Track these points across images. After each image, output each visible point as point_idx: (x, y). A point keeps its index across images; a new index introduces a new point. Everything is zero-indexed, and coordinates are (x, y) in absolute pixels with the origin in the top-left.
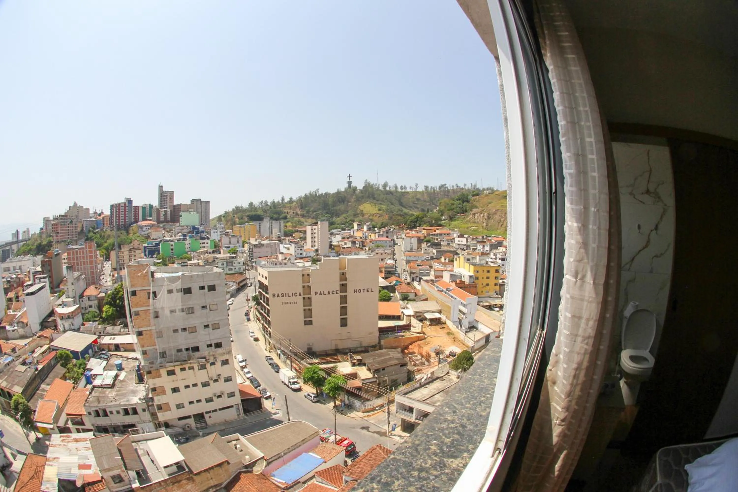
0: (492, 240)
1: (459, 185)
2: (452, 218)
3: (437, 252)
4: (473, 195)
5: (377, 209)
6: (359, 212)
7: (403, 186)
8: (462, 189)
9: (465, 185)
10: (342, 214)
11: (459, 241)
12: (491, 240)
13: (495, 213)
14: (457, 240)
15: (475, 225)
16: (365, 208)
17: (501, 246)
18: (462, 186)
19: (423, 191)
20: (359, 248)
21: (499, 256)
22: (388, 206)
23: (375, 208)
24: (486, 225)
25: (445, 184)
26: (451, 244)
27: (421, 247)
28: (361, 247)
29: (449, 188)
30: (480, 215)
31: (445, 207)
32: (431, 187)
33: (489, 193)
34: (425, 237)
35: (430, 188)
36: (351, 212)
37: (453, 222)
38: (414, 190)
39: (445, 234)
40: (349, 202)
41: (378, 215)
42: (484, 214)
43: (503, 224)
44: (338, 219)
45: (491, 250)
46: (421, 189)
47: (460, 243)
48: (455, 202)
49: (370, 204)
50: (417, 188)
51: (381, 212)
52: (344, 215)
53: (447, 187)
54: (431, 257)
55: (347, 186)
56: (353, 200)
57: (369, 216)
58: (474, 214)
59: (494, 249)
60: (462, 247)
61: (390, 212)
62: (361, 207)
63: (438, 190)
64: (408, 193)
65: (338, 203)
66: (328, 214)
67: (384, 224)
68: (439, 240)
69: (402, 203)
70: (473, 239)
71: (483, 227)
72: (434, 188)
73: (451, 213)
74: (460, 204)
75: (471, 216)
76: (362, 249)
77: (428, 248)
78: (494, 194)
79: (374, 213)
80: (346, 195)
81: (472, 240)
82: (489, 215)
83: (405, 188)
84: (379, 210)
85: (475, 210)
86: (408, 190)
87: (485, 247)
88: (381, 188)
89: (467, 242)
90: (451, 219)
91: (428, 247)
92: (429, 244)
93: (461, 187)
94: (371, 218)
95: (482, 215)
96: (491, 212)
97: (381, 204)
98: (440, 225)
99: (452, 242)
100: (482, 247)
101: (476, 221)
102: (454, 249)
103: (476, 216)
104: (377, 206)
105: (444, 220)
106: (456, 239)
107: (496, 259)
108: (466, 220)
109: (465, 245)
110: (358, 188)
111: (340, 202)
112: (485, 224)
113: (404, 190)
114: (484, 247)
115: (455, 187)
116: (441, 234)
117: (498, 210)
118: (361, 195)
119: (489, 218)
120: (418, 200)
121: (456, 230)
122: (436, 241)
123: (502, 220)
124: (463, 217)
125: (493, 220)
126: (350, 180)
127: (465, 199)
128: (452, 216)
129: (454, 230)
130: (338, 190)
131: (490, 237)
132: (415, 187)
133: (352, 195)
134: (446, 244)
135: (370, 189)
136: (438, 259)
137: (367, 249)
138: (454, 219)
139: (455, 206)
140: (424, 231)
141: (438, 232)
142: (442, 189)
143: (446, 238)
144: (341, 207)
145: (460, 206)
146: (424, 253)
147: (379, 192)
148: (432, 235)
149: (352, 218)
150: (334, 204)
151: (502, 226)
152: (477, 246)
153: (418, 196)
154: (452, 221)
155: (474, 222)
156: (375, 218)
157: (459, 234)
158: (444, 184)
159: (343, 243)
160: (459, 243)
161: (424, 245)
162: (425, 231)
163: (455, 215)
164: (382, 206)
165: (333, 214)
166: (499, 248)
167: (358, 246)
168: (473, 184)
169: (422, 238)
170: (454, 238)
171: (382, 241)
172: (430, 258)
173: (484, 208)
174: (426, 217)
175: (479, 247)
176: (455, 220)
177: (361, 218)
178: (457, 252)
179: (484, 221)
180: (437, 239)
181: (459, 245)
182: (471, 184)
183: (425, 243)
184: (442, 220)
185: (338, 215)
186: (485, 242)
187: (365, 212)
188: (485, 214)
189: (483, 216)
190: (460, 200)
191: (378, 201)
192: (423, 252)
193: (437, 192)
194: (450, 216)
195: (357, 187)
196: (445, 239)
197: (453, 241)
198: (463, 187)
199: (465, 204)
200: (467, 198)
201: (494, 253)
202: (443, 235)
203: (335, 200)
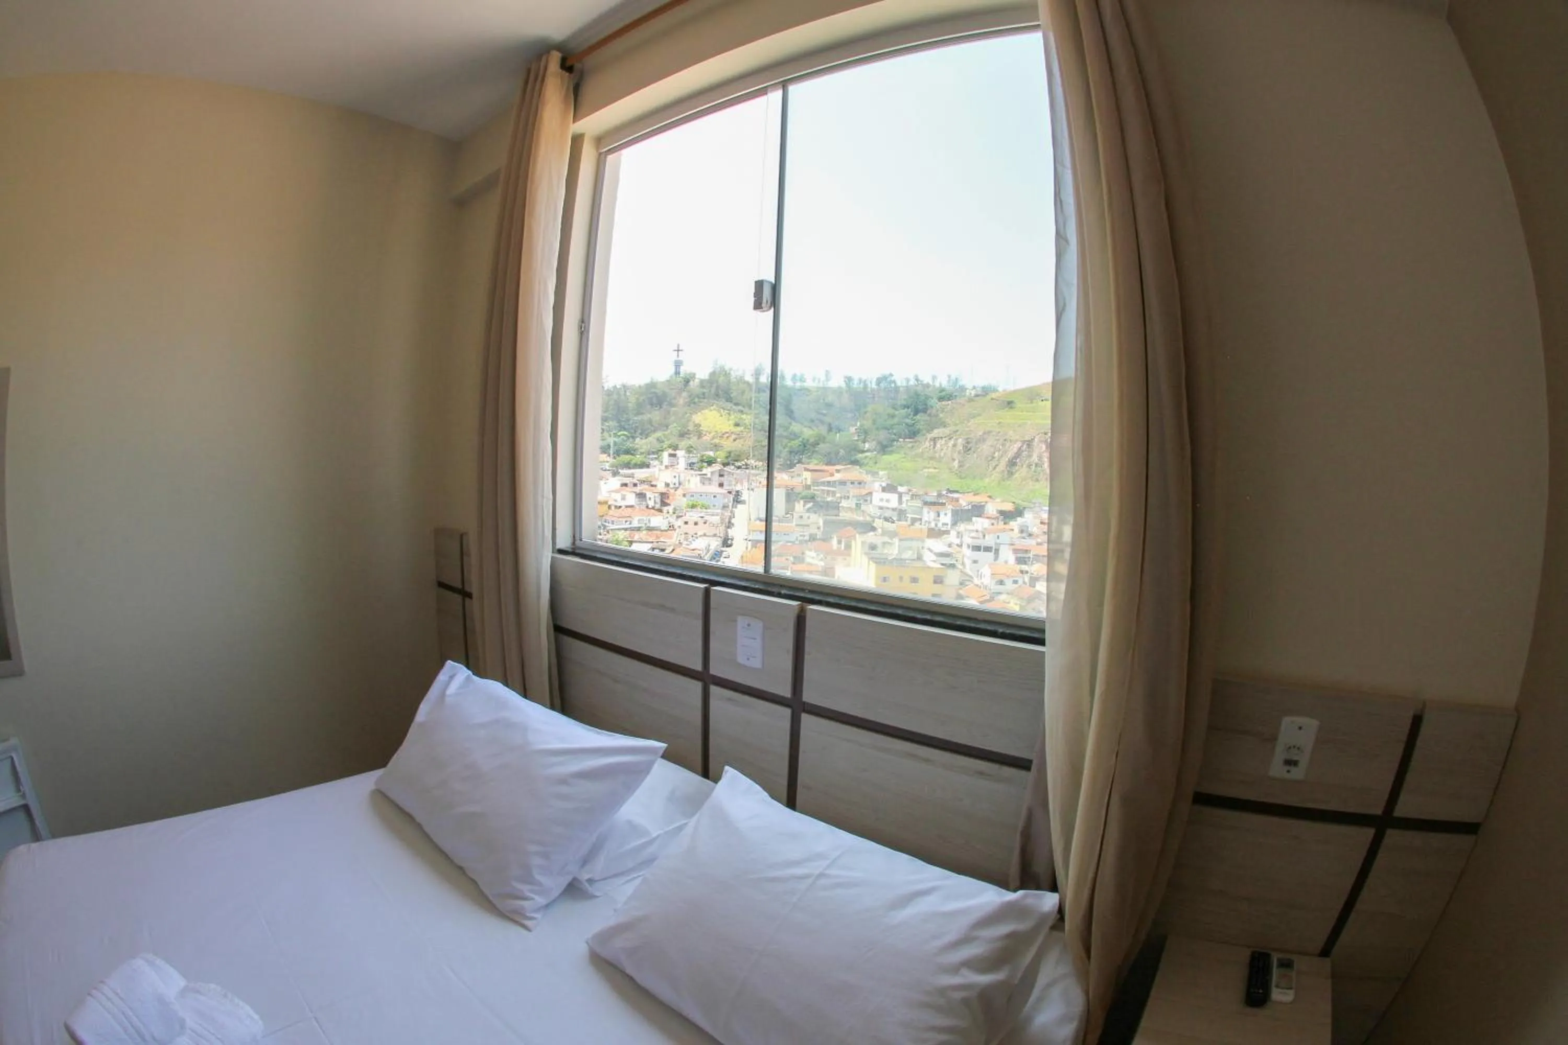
0: (961, 501)
1: (920, 378)
2: (886, 446)
3: (825, 523)
4: (941, 399)
5: (732, 422)
6: (691, 428)
7: (798, 374)
8: (928, 386)
9: (934, 378)
10: (655, 431)
11: (882, 500)
12: (957, 500)
13: (982, 440)
14: (879, 498)
15: (935, 464)
16: (706, 419)
17: (980, 516)
18: (927, 379)
19: (840, 388)
20: (653, 508)
21: (967, 540)
22: (756, 418)
23: (729, 420)
24: (960, 466)
25: (891, 375)
26: (863, 507)
27: (793, 509)
28: (658, 506)
29: (899, 384)
30: (946, 443)
31: (874, 422)
32: (860, 380)
33: (977, 396)
34: (808, 487)
35: (856, 382)
36: (674, 428)
37: (884, 457)
38: (821, 385)
39: (852, 483)
40: (671, 405)
41: (733, 437)
42: (956, 439)
43: (997, 465)
44: (644, 441)
45: (954, 524)
46: (837, 382)
47: (884, 504)
48: (897, 413)
49: (719, 411)
50: (828, 379)
51: (739, 429)
52: (659, 434)
53: (894, 382)
54: (811, 535)
55: (672, 370)
56: (681, 401)
57: (713, 438)
58: (934, 440)
59: (962, 521)
60: (888, 514)
61: (760, 430)
62: (697, 418)
63: (874, 386)
64: (807, 390)
65: (649, 407)
66: (625, 429)
67: (732, 455)
68: (838, 495)
69: (792, 412)
70: (914, 496)
71: (950, 469)
72: (865, 381)
73: (883, 435)
74: (907, 417)
75: (927, 444)
76: (660, 511)
77: (807, 514)
78: (989, 397)
79: (724, 431)
80: (667, 390)
81: (912, 498)
82: (968, 443)
83: (802, 380)
84: (737, 425)
85: (936, 433)
86: (809, 384)
87: (942, 515)
88: (749, 378)
89: (900, 501)
90: (884, 448)
91: (808, 510)
92: (810, 505)
93: (925, 382)
94: (717, 441)
95: (952, 442)
96: (972, 436)
97: (742, 412)
98: (855, 462)
99: (866, 501)
100: (932, 515)
101: (937, 455)
102: (868, 519)
103: (938, 446)
104: (732, 417)
105: (868, 451)
106: (874, 494)
107: (960, 546)
108: (913, 453)
109: (894, 510)
110: (697, 376)
111: (652, 404)
112: (956, 464)
113: (798, 384)
114: (939, 516)
115: (912, 382)
116: (843, 483)
117: (990, 432)
118: (699, 391)
119: (967, 449)
120: (829, 405)
121: (881, 473)
122: (829, 499)
123: (997, 454)
124: (910, 445)
125: (975, 455)
126: (680, 359)
127: (920, 407)
128: (885, 443)
129: (877, 473)
130: (652, 379)
131: (957, 492)
132: (823, 378)
133: (680, 391)
134: (854, 506)
135: (721, 379)
136: (824, 540)
137: (671, 511)
138: (890, 449)
139: (896, 420)
140: (807, 475)
141: (838, 476)
142: (882, 385)
143: (853, 491)
144: (656, 415)
145: (908, 421)
146: (797, 525)
147: (741, 385)
148: (823, 484)
149: (674, 440)
150: (639, 409)
151: (995, 468)
152: (921, 513)
153: (830, 398)
154: (884, 454)
155: (932, 458)
156: (724, 442)
157: (884, 484)
158: (887, 373)
159: (618, 496)
160: (881, 504)
161: (799, 507)
162: (809, 473)
163: (894, 440)
164: (744, 416)
165: (635, 432)
166: (974, 519)
167: (651, 504)
168: (953, 377)
169: (799, 489)
170: (870, 494)
171: (707, 494)
172: (807, 538)
173: (957, 428)
174: (824, 442)
175: (928, 515)
176: (891, 452)
177: (693, 441)
178: (875, 525)
179: (956, 455)
180: (834, 493)
181: (881, 508)
182: (949, 376)
183: (802, 502)
184: (863, 452)
185: (645, 434)
186: (943, 504)
187: (704, 428)
188: (960, 441)
189: (955, 445)
190: (908, 408)
191: (737, 404)
192: (794, 523)
193: (873, 390)
194: (880, 443)
195: (694, 374)
196: (851, 494)
197: (869, 498)
198: (931, 383)
199: (918, 417)
200: (926, 405)
201: (958, 533)
202: (848, 484)
203: (642, 398)
